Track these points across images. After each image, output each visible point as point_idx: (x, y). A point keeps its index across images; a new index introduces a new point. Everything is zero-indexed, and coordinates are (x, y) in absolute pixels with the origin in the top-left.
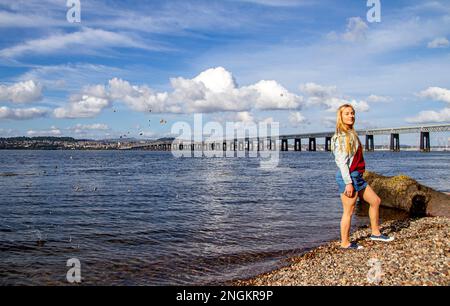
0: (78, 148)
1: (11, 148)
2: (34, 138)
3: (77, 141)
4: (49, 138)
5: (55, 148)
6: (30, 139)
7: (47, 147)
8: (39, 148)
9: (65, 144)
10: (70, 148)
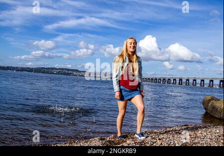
0: (81, 76)
1: (48, 73)
2: (59, 69)
3: (80, 72)
4: (66, 69)
5: (69, 74)
6: (57, 69)
7: (65, 74)
8: (61, 74)
9: (74, 73)
10: (77, 75)
